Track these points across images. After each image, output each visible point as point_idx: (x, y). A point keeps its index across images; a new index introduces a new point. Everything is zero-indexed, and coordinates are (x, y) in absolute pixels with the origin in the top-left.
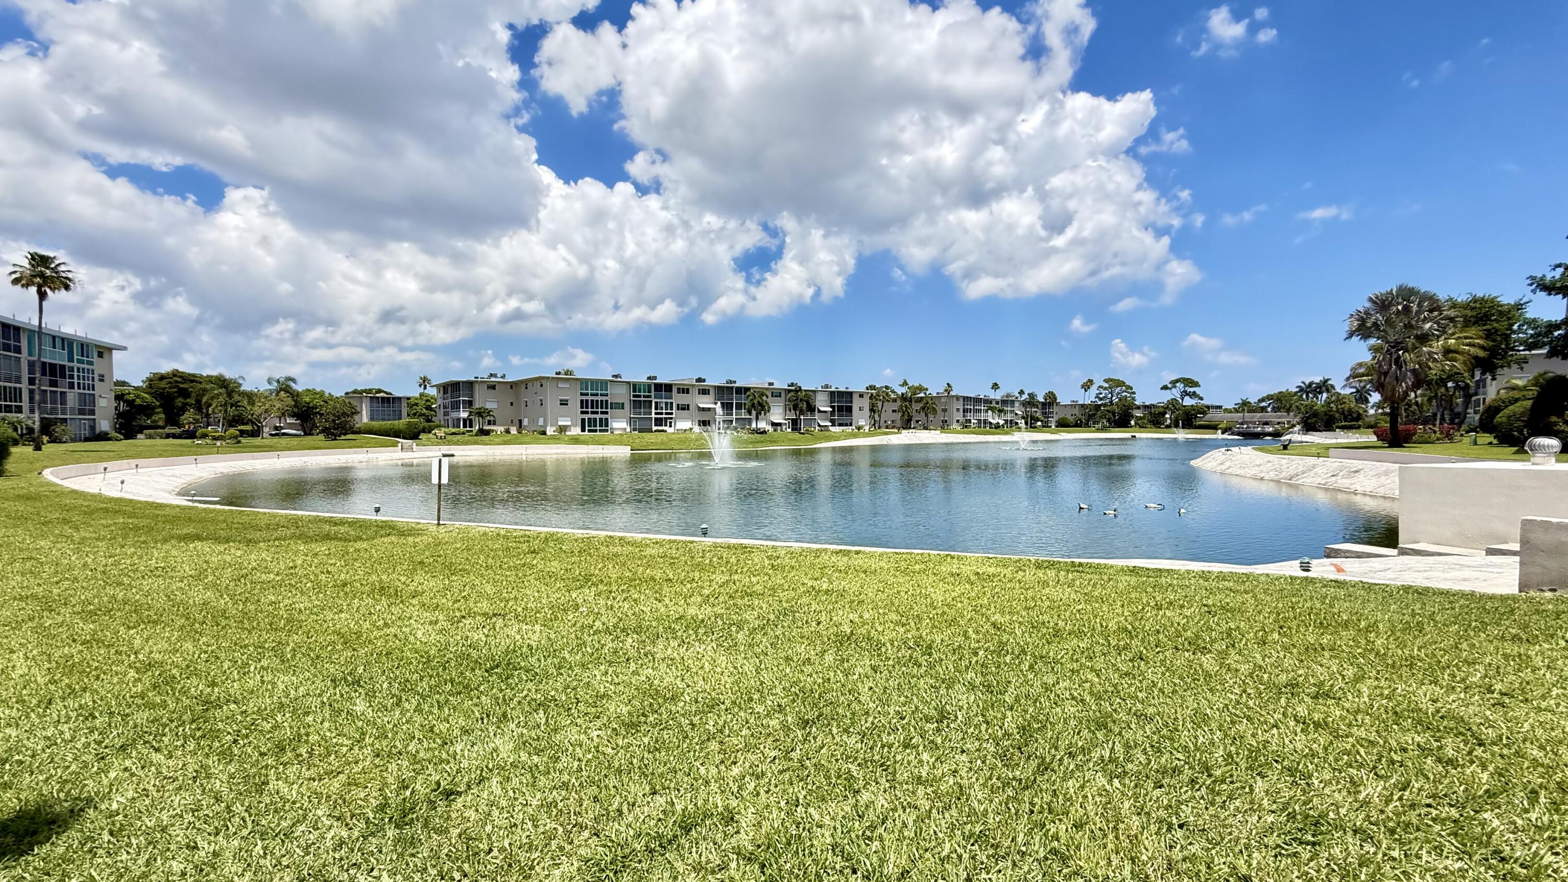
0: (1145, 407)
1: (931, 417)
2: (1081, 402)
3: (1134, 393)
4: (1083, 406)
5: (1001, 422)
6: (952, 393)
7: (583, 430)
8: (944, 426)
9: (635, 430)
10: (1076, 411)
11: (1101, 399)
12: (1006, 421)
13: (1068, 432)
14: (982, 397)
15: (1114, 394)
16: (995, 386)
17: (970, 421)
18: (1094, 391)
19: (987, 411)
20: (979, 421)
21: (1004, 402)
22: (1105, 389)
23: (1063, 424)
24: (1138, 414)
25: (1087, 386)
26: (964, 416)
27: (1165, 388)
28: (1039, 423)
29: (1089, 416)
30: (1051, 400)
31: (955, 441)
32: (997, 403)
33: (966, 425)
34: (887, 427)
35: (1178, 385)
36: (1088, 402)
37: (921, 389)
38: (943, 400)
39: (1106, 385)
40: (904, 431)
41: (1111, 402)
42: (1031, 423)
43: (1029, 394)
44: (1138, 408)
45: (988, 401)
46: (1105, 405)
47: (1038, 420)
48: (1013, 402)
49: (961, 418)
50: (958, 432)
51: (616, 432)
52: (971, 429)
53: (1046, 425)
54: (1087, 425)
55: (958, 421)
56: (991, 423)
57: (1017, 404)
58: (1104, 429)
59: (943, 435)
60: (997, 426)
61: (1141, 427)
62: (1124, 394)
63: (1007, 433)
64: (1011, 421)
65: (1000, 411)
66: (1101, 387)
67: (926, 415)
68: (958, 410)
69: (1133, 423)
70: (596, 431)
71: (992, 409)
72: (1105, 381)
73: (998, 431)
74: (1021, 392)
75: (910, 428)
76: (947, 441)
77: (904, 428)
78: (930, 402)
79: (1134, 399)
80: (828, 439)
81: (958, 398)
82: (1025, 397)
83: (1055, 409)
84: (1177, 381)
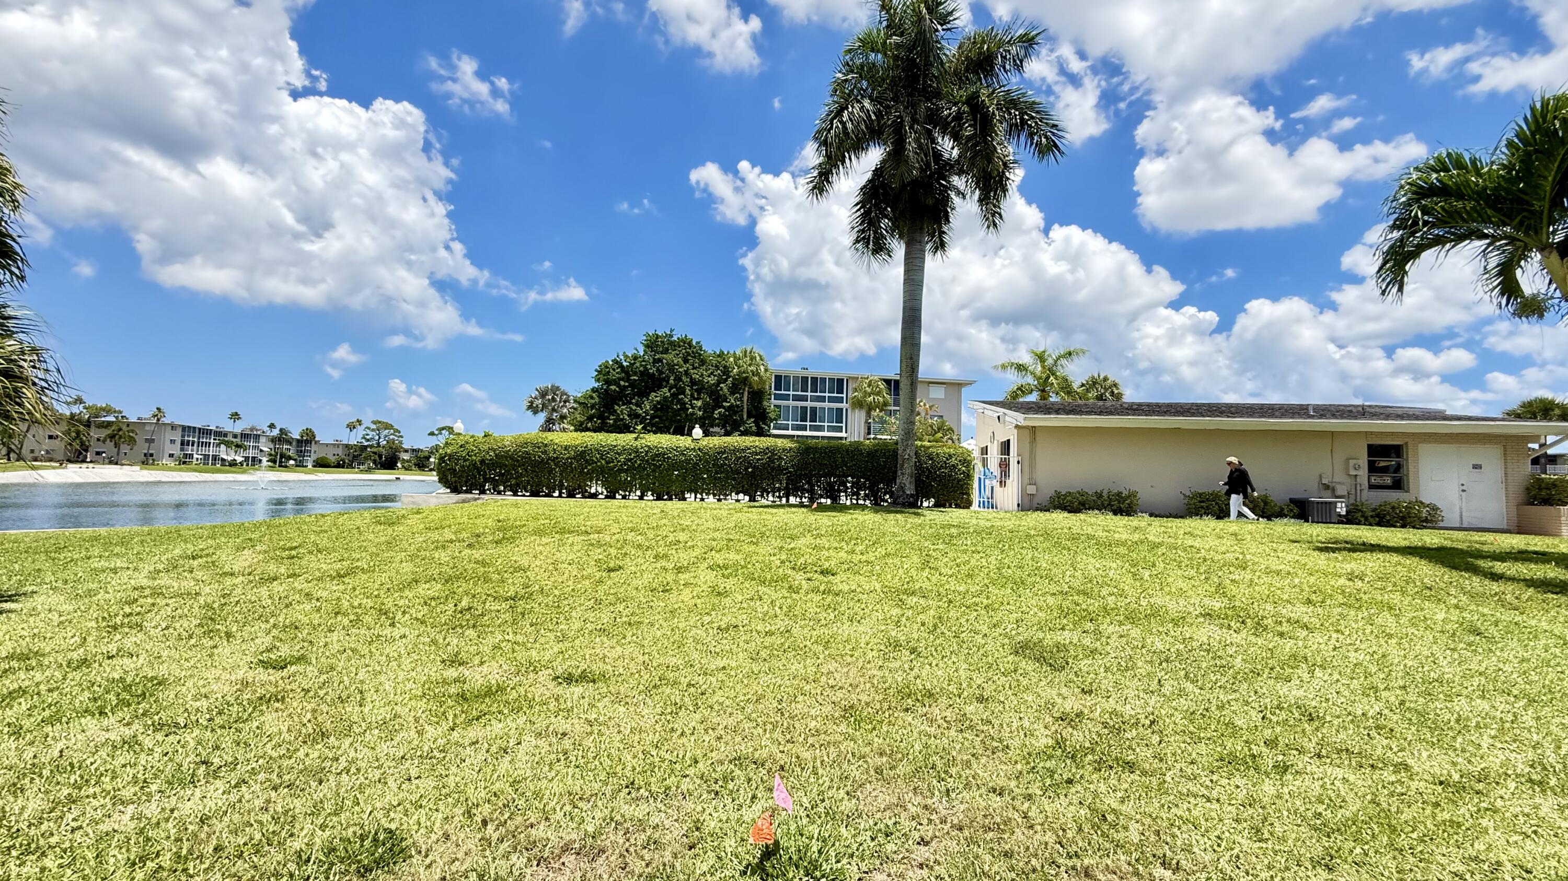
0: (413, 450)
1: (125, 448)
2: (345, 442)
3: (401, 437)
4: (347, 446)
5: (239, 459)
6: (164, 420)
8: (148, 460)
10: (340, 451)
11: (368, 440)
12: (247, 459)
13: (327, 473)
14: (213, 428)
15: (382, 436)
16: (235, 416)
17: (191, 456)
18: (360, 431)
19: (219, 445)
20: (206, 457)
21: (245, 436)
22: (373, 430)
23: (321, 464)
24: (406, 456)
25: (351, 427)
26: (182, 450)
27: (432, 434)
28: (292, 462)
29: (354, 456)
30: (308, 439)
31: (163, 480)
32: (235, 436)
33: (184, 461)
34: (36, 460)
35: (443, 432)
36: (353, 442)
37: (108, 410)
38: (147, 428)
39: (374, 427)
40: (70, 466)
41: (379, 444)
42: (279, 461)
43: (281, 430)
44: (406, 451)
45: (219, 434)
46: (371, 446)
47: (290, 458)
48: (257, 437)
49: (176, 450)
50: (171, 469)
52: (193, 466)
53: (300, 465)
54: (350, 466)
55: (171, 456)
56: (223, 460)
57: (263, 440)
58: (369, 470)
59: (145, 472)
60: (233, 464)
61: (406, 469)
62: (392, 437)
63: (244, 472)
64: (254, 458)
65: (237, 446)
66: (369, 428)
67: (116, 445)
68: (173, 442)
69: (399, 465)
71: (228, 444)
72: (374, 422)
73: (233, 469)
74: (272, 426)
75: (84, 461)
76: (150, 479)
77: (70, 461)
78: (125, 428)
79: (401, 442)
81: (173, 427)
82: (276, 432)
83: (314, 447)
84: (443, 429)
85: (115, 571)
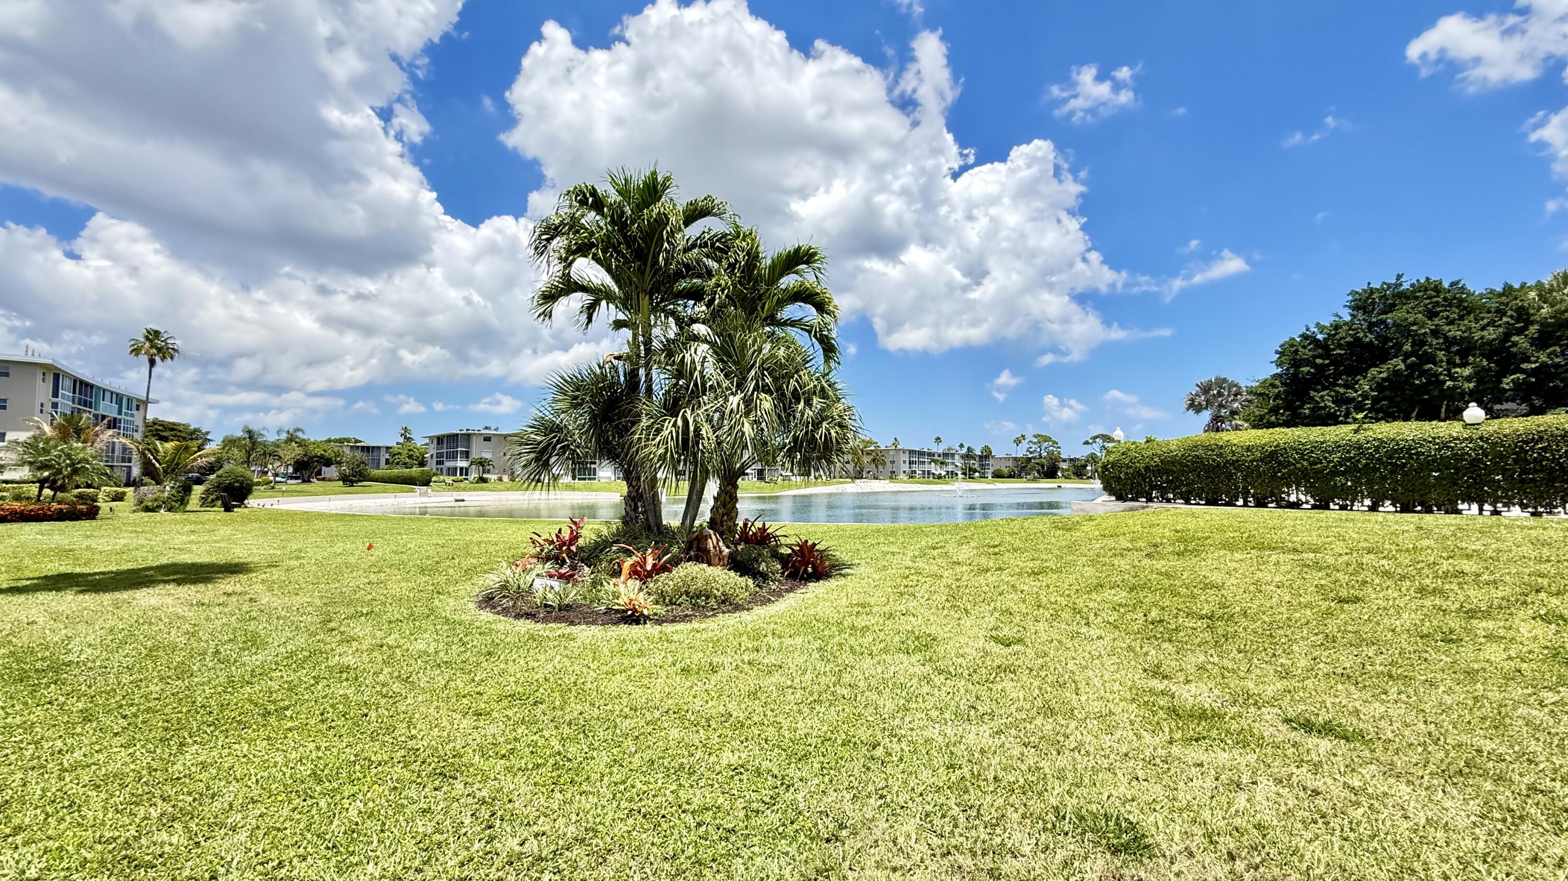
0: (1071, 460)
1: (881, 468)
2: (1014, 456)
3: (1059, 447)
4: (1015, 459)
5: (943, 473)
6: (899, 447)
7: (574, 478)
8: (893, 476)
9: (619, 478)
10: (1010, 464)
11: (1031, 453)
12: (948, 472)
13: (1003, 482)
14: (925, 450)
15: (1043, 448)
16: (938, 440)
17: (915, 472)
18: (1025, 445)
19: (930, 463)
20: (924, 472)
21: (946, 455)
22: (1035, 443)
23: (998, 475)
24: (1064, 466)
25: (1018, 442)
26: (910, 468)
27: (1087, 443)
28: (977, 474)
29: (1022, 468)
30: (986, 455)
31: (902, 490)
32: (939, 456)
33: (912, 474)
34: (841, 477)
35: (1097, 440)
36: (1020, 455)
37: (870, 443)
38: (891, 453)
39: (1035, 440)
40: (856, 481)
41: (1040, 455)
42: (969, 473)
43: (969, 448)
44: (1064, 461)
45: (930, 454)
46: (1035, 458)
47: (975, 471)
48: (953, 455)
49: (907, 470)
50: (905, 482)
51: (602, 481)
52: (917, 479)
53: (983, 476)
54: (1020, 476)
55: (904, 472)
56: (934, 474)
57: (957, 457)
58: (1035, 480)
59: (892, 484)
60: (940, 477)
61: (1066, 478)
62: (1051, 448)
63: (947, 483)
64: (952, 472)
65: (942, 463)
66: (1031, 442)
67: (877, 466)
68: (904, 462)
69: (1059, 474)
70: (585, 479)
71: (935, 462)
72: (1035, 436)
73: (940, 481)
74: (961, 446)
75: (862, 478)
76: (895, 490)
77: (856, 478)
78: (879, 454)
79: (1059, 453)
80: (790, 487)
81: (904, 451)
82: (964, 451)
83: (991, 461)
84: (1097, 437)
85: (893, 554)
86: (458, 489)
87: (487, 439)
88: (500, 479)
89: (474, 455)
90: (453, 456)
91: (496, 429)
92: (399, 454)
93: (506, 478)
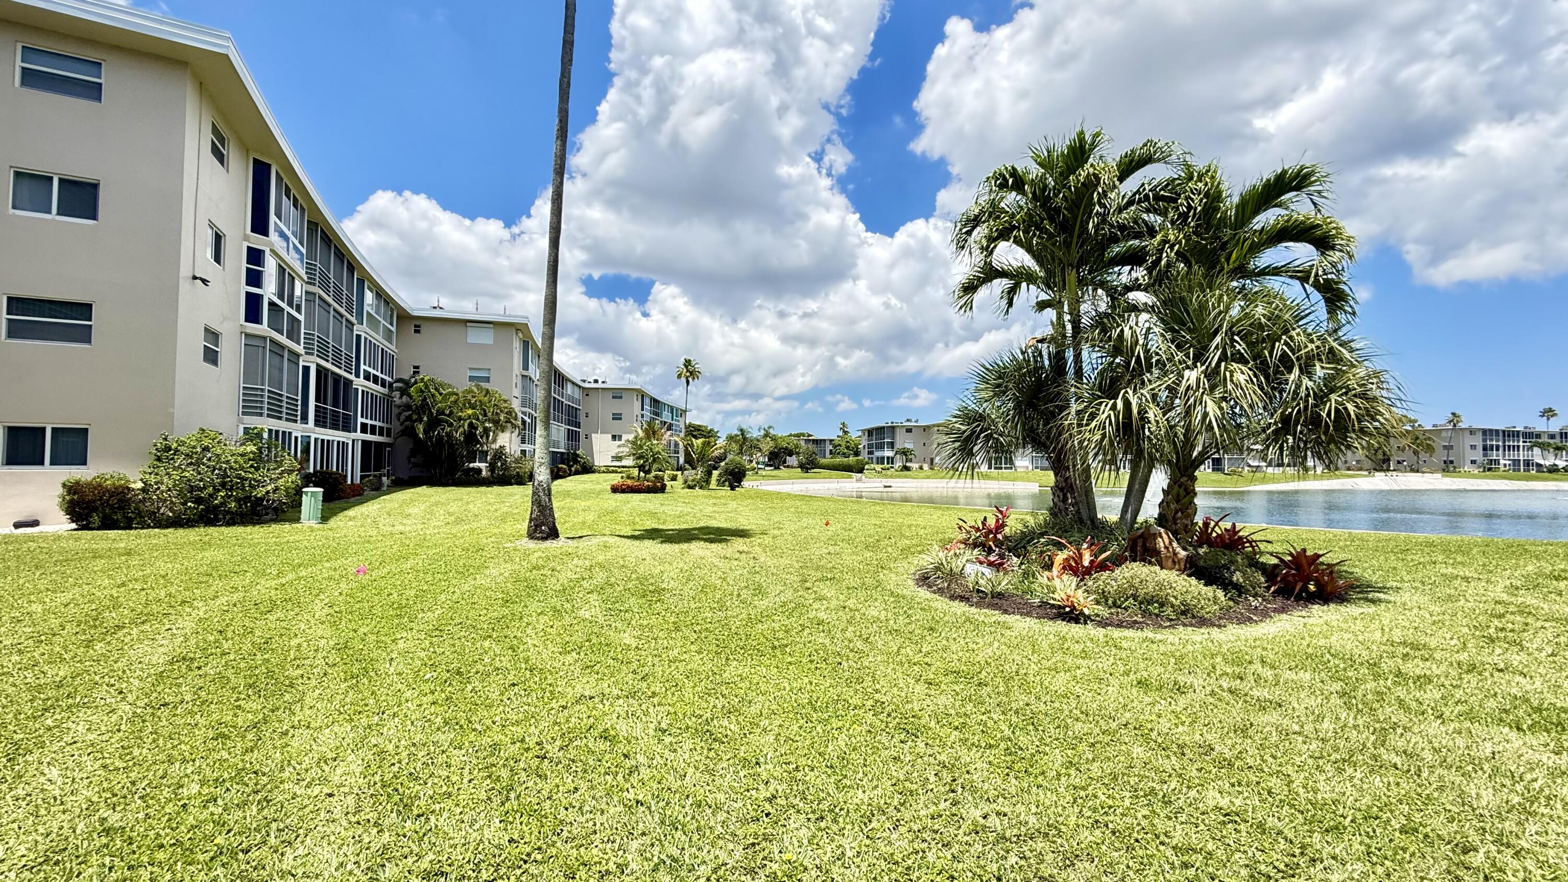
1: (1424, 457)
5: (1562, 464)
6: (1462, 425)
7: (990, 468)
8: (1448, 467)
9: (1037, 468)
14: (1520, 428)
16: (1548, 413)
17: (1497, 462)
19: (1530, 448)
20: (1516, 462)
26: (1485, 455)
31: (1468, 488)
32: (1552, 436)
33: (1490, 467)
34: (1349, 469)
37: (1407, 421)
38: (1444, 434)
40: (1377, 474)
45: (1528, 435)
49: (1478, 455)
50: (1474, 477)
51: (1019, 470)
52: (1500, 473)
55: (1473, 462)
56: (1539, 465)
59: (1447, 480)
60: (1553, 470)
65: (1558, 448)
67: (1416, 454)
68: (1473, 447)
70: (1001, 468)
71: (1543, 447)
73: (1554, 475)
75: (1388, 470)
76: (1454, 487)
77: (1376, 470)
78: (1421, 437)
80: (1264, 480)
81: (1472, 432)
86: (886, 476)
87: (909, 430)
88: (921, 468)
89: (898, 446)
90: (881, 447)
91: (916, 421)
92: (840, 445)
93: (926, 467)
